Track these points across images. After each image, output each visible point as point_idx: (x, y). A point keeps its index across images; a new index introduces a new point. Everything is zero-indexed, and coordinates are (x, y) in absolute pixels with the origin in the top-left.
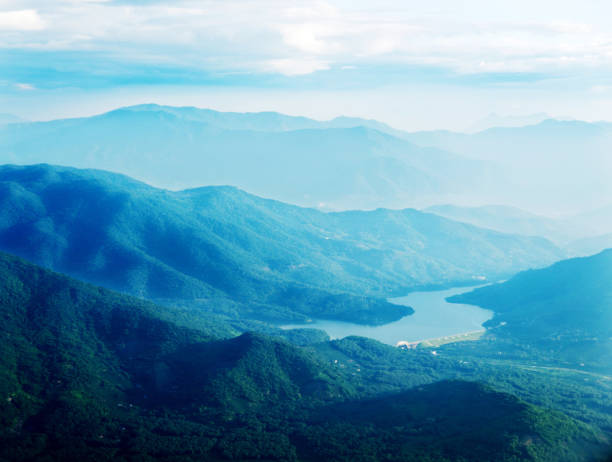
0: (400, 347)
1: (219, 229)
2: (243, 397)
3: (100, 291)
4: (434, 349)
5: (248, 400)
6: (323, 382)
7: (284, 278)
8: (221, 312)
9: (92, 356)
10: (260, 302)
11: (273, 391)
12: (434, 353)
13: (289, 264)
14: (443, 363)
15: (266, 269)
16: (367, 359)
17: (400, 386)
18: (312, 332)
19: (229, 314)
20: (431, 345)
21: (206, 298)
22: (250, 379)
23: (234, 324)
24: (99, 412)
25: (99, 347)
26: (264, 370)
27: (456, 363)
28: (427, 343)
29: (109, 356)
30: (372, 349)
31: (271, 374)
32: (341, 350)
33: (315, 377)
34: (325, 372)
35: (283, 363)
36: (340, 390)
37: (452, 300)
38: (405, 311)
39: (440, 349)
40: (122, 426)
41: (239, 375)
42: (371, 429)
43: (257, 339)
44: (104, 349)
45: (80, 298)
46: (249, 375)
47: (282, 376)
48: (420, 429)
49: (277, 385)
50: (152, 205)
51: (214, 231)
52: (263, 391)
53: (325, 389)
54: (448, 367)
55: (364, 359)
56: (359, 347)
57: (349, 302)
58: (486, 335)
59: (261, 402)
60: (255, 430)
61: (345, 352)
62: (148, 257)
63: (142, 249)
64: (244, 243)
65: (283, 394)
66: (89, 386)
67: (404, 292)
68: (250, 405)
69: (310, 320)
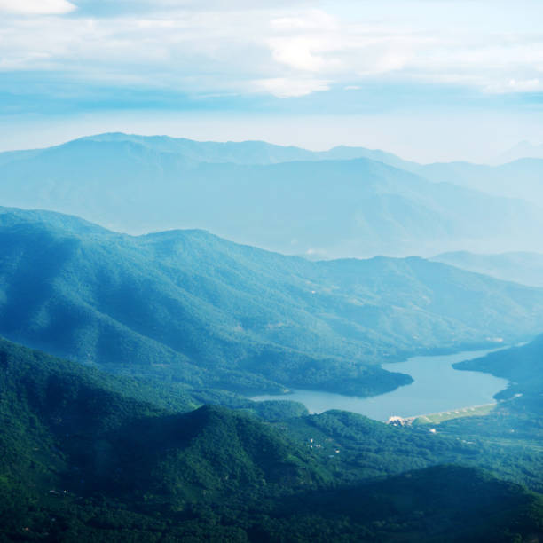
0: (392, 423)
1: (183, 282)
2: (197, 484)
3: (35, 356)
4: (432, 426)
5: (203, 487)
6: (292, 465)
7: (258, 339)
8: (183, 380)
9: (22, 432)
10: (229, 369)
11: (233, 476)
12: (433, 431)
13: (266, 323)
14: (440, 442)
15: (238, 329)
16: (351, 438)
17: (386, 471)
18: (287, 405)
19: (191, 383)
20: (431, 421)
21: (165, 362)
22: (205, 462)
23: (195, 393)
24: (27, 499)
25: (32, 421)
26: (222, 451)
27: (457, 443)
28: (425, 419)
29: (42, 431)
30: (357, 425)
31: (230, 456)
32: (319, 427)
33: (284, 460)
34: (296, 454)
35: (245, 442)
36: (313, 475)
37: (461, 366)
38: (403, 380)
39: (442, 426)
40: (52, 516)
41: (192, 458)
42: (346, 523)
43: (215, 413)
44: (37, 424)
45: (11, 364)
46: (204, 457)
47: (244, 458)
48: (405, 525)
49: (238, 470)
50: (105, 253)
51: (179, 284)
52: (220, 476)
53: (295, 474)
54: (447, 449)
55: (346, 437)
56: (341, 424)
57: (334, 368)
58: (497, 409)
59: (218, 489)
60: (208, 523)
61: (323, 430)
62: (99, 315)
63: (92, 304)
64: (213, 298)
65: (244, 481)
66: (16, 467)
67: (403, 356)
68: (205, 492)
69: (287, 391)
